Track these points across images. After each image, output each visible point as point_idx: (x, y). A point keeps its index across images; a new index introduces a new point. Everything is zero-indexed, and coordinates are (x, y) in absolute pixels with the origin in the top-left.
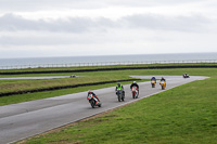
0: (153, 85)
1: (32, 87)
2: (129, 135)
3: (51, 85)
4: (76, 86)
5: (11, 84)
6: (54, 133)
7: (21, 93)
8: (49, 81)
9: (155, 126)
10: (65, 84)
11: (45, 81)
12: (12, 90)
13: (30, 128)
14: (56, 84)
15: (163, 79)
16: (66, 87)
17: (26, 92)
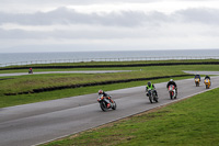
0: (197, 83)
1: (85, 81)
2: (183, 131)
3: (104, 80)
4: (129, 81)
5: (64, 78)
6: (107, 128)
7: (73, 87)
8: (102, 75)
9: (209, 123)
10: (117, 79)
11: (97, 76)
12: (65, 84)
13: (82, 122)
14: (109, 79)
15: (207, 77)
16: (118, 82)
17: (79, 86)
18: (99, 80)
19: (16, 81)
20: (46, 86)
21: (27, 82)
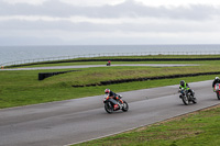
3: (172, 73)
4: (197, 75)
6: (175, 121)
7: (141, 80)
8: (170, 69)
10: (185, 73)
11: (165, 69)
12: (132, 77)
14: (177, 73)
17: (146, 79)
18: (166, 74)
19: (84, 73)
20: (113, 78)
21: (95, 74)
